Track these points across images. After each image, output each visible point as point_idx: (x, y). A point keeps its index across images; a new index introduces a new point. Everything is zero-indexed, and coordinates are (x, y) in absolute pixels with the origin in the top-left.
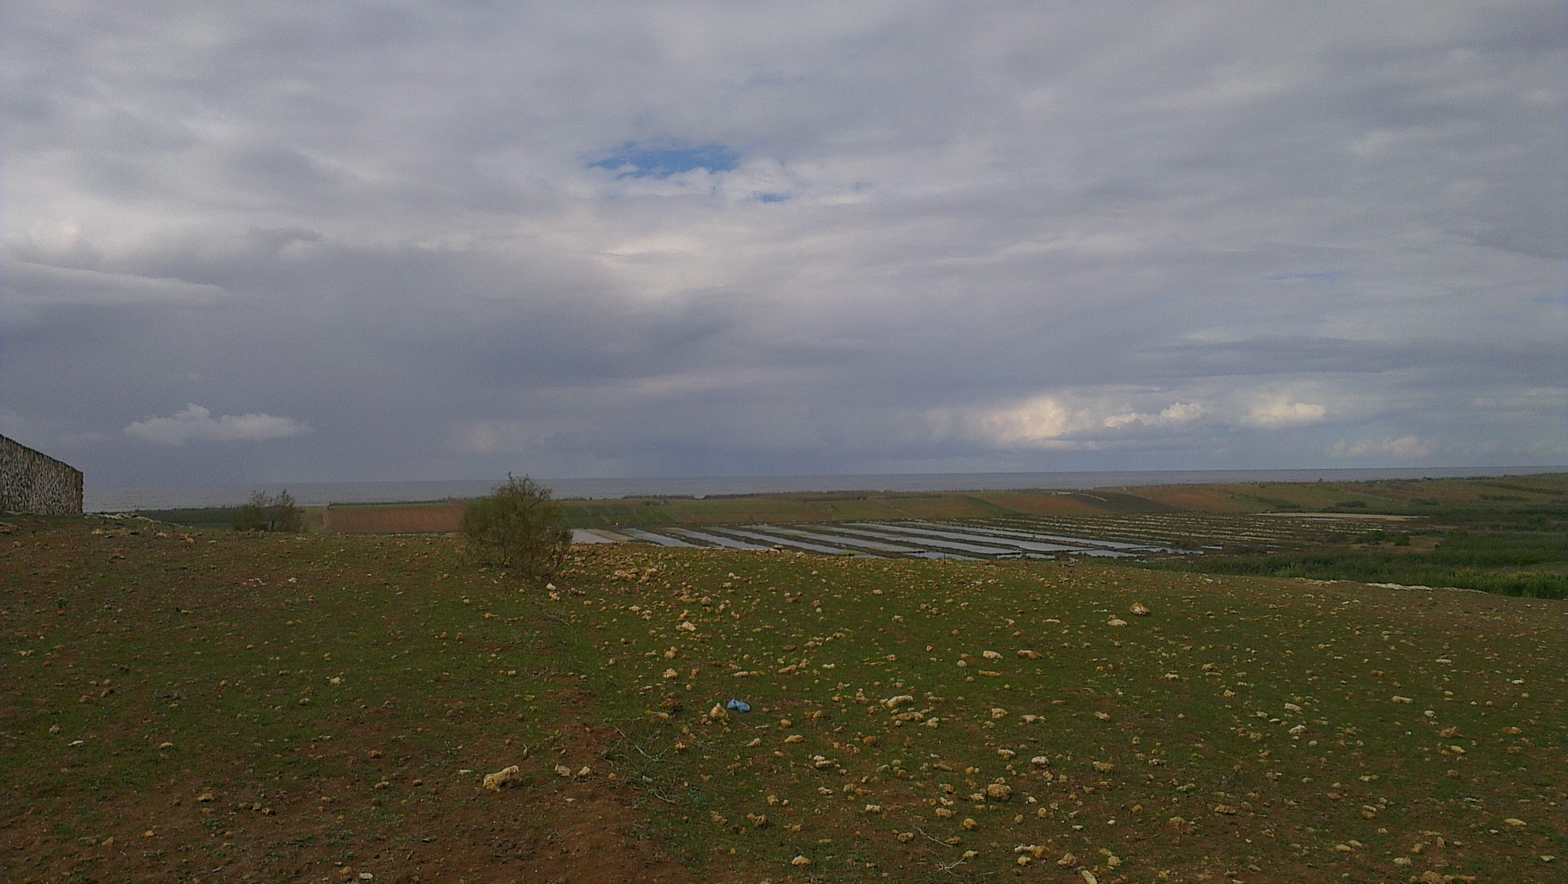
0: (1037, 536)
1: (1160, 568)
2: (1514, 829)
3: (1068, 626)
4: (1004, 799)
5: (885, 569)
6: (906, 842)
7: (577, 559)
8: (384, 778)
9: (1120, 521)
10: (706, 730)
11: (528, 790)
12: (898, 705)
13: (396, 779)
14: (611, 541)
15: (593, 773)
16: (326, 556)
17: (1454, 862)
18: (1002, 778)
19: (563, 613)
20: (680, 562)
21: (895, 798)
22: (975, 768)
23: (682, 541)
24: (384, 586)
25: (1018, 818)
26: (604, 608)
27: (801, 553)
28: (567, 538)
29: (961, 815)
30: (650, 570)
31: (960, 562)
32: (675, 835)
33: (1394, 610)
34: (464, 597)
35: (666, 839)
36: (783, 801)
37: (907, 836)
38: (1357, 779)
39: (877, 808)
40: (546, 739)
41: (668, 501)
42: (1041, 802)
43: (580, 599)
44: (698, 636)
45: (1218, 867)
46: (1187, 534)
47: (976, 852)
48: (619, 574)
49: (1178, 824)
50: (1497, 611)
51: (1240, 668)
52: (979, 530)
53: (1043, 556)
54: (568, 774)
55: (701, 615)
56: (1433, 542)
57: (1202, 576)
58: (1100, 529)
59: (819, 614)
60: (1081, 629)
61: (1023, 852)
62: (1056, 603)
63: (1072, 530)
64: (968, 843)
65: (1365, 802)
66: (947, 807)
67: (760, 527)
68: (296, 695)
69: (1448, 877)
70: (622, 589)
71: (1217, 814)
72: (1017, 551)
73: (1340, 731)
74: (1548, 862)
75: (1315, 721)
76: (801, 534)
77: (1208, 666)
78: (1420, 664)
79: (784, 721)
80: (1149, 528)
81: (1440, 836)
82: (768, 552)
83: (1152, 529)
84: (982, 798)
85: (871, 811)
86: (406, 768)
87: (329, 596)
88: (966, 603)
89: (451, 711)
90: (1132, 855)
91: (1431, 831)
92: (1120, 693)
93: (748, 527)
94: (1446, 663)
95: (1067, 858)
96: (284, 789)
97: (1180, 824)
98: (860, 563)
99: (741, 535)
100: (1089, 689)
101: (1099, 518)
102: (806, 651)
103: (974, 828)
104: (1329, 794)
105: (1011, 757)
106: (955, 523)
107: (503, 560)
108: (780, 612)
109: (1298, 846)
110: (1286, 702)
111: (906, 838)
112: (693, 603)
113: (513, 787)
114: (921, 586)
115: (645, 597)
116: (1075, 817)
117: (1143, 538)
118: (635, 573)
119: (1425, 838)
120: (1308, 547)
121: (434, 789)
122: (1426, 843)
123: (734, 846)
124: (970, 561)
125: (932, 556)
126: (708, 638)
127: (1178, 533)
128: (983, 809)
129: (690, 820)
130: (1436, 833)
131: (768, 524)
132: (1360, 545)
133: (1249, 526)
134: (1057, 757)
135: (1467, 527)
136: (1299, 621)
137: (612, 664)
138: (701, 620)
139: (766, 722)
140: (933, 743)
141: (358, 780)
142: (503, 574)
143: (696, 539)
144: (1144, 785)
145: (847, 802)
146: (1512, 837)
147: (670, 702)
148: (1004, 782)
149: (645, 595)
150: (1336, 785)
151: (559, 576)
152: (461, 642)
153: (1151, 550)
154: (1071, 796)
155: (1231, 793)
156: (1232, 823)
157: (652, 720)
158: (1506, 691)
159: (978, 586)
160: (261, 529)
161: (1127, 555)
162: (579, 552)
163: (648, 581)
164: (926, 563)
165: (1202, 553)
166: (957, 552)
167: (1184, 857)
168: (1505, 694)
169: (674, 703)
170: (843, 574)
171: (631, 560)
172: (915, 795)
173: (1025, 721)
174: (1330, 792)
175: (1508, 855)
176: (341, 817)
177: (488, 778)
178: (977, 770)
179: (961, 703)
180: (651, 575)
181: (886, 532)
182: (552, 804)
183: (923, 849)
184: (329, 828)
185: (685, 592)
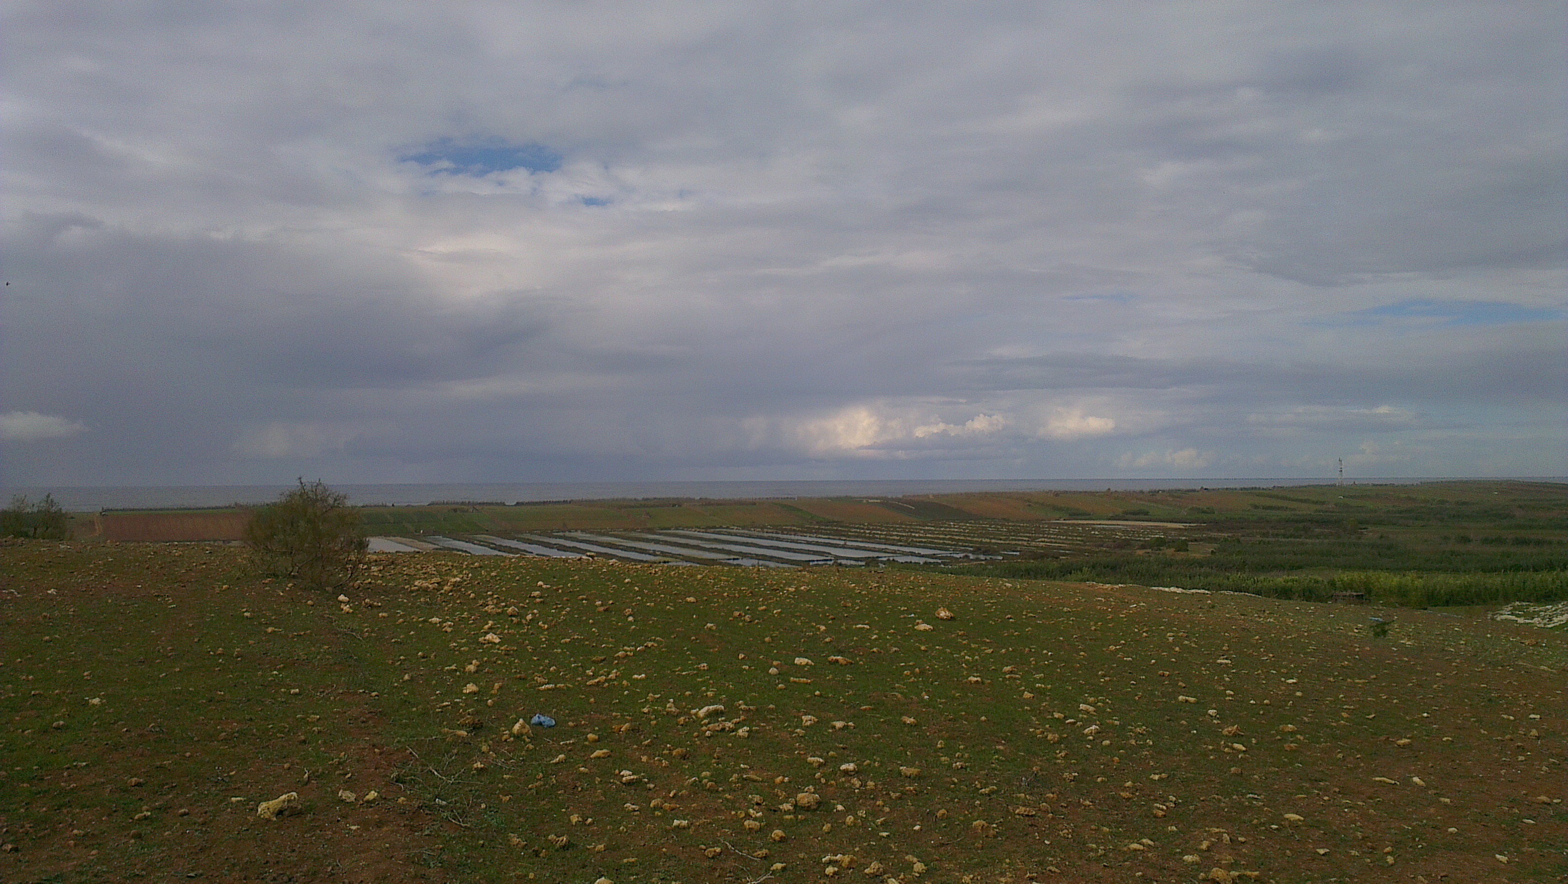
0: (849, 543)
1: (963, 573)
2: (1294, 825)
3: (877, 631)
4: (812, 808)
5: (699, 576)
6: (713, 858)
7: (374, 568)
8: (145, 807)
9: (927, 528)
10: (506, 748)
11: (308, 819)
12: (709, 715)
13: (160, 809)
14: (413, 550)
15: (381, 797)
16: (91, 566)
17: (1239, 858)
18: (811, 787)
19: (355, 626)
20: (487, 571)
21: (703, 811)
22: (784, 777)
23: (492, 548)
24: (156, 598)
25: (826, 827)
26: (401, 620)
27: (614, 560)
28: (362, 546)
29: (771, 825)
30: (453, 580)
31: (774, 570)
32: (469, 861)
33: (1177, 613)
34: (245, 610)
35: (459, 865)
36: (586, 820)
37: (715, 851)
38: (1147, 778)
39: (685, 823)
40: (331, 762)
41: (478, 507)
42: (848, 810)
43: (375, 611)
44: (503, 648)
45: (1019, 870)
46: (988, 540)
47: (784, 864)
48: (419, 585)
49: (980, 828)
50: (1269, 613)
51: (1037, 670)
52: (793, 537)
53: (853, 563)
54: (353, 799)
55: (507, 626)
56: (1210, 548)
57: (1002, 580)
58: (908, 536)
59: (631, 623)
60: (890, 634)
61: (830, 863)
62: (865, 609)
63: (882, 536)
64: (776, 855)
65: (1155, 800)
66: (755, 819)
67: (573, 534)
68: (48, 717)
69: (1235, 873)
70: (422, 600)
71: (1017, 817)
72: (829, 558)
73: (1131, 731)
74: (1323, 855)
75: (1108, 721)
76: (616, 541)
77: (1008, 668)
78: (1203, 664)
79: (590, 736)
80: (953, 535)
81: (1225, 833)
82: (580, 559)
83: (956, 535)
84: (791, 808)
85: (678, 826)
86: (171, 796)
87: (93, 609)
88: (779, 610)
89: (224, 734)
90: (937, 860)
91: (1218, 828)
92: (926, 697)
93: (561, 534)
94: (1226, 664)
95: (874, 867)
96: (31, 822)
97: (982, 827)
98: (673, 570)
99: (554, 543)
100: (897, 694)
101: (906, 525)
102: (616, 662)
103: (782, 840)
104: (1122, 793)
105: (821, 765)
106: (769, 531)
107: (290, 569)
108: (591, 621)
109: (1094, 846)
110: (1081, 703)
111: (713, 853)
112: (498, 614)
113: (292, 815)
114: (734, 594)
115: (446, 608)
116: (882, 824)
117: (948, 544)
118: (438, 583)
119: (1211, 835)
120: (1097, 553)
121: (202, 819)
122: (1213, 839)
123: (533, 871)
124: (784, 568)
125: (747, 563)
126: (513, 650)
127: (980, 540)
128: (791, 819)
129: (486, 844)
130: (1222, 830)
131: (582, 531)
132: (1144, 551)
133: (1044, 532)
134: (865, 763)
135: (1240, 534)
136: (1092, 623)
137: (407, 681)
138: (506, 631)
139: (571, 737)
140: (742, 754)
141: (115, 811)
142: (290, 585)
143: (506, 547)
144: (948, 789)
145: (654, 818)
146: (1291, 832)
147: (469, 719)
148: (813, 790)
149: (447, 605)
150: (1129, 784)
151: (353, 586)
152: (239, 659)
153: (955, 555)
154: (878, 803)
155: (1031, 794)
156: (1031, 825)
157: (449, 739)
158: (1281, 691)
159: (791, 593)
160: (22, 536)
161: (932, 561)
162: (376, 561)
163: (451, 591)
164: (740, 570)
165: (1001, 558)
166: (771, 558)
167: (986, 860)
168: (1280, 693)
169: (474, 720)
170: (656, 582)
171: (434, 569)
172: (723, 808)
173: (834, 727)
174: (1123, 791)
175: (1288, 849)
176: (94, 852)
177: (262, 807)
178: (786, 779)
179: (771, 711)
180: (454, 586)
181: (701, 539)
182: (335, 833)
183: (730, 864)
184: (80, 865)
185: (490, 603)
